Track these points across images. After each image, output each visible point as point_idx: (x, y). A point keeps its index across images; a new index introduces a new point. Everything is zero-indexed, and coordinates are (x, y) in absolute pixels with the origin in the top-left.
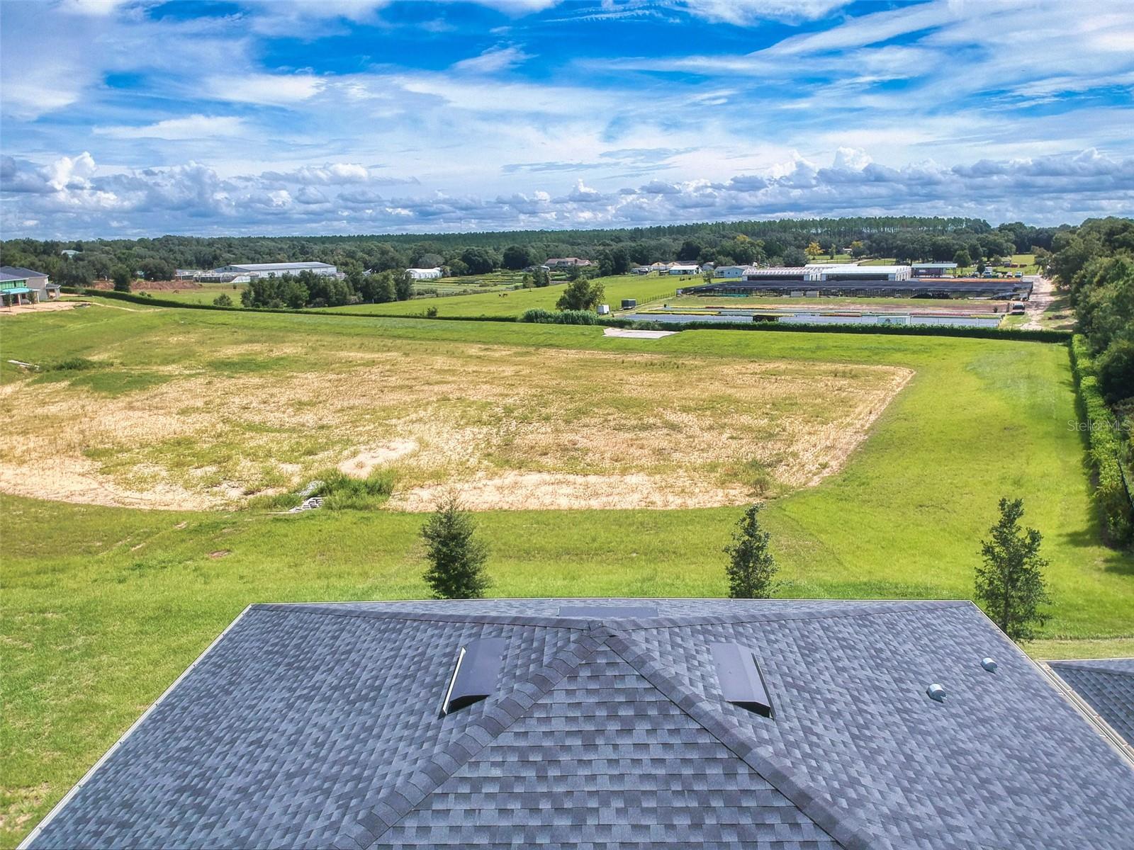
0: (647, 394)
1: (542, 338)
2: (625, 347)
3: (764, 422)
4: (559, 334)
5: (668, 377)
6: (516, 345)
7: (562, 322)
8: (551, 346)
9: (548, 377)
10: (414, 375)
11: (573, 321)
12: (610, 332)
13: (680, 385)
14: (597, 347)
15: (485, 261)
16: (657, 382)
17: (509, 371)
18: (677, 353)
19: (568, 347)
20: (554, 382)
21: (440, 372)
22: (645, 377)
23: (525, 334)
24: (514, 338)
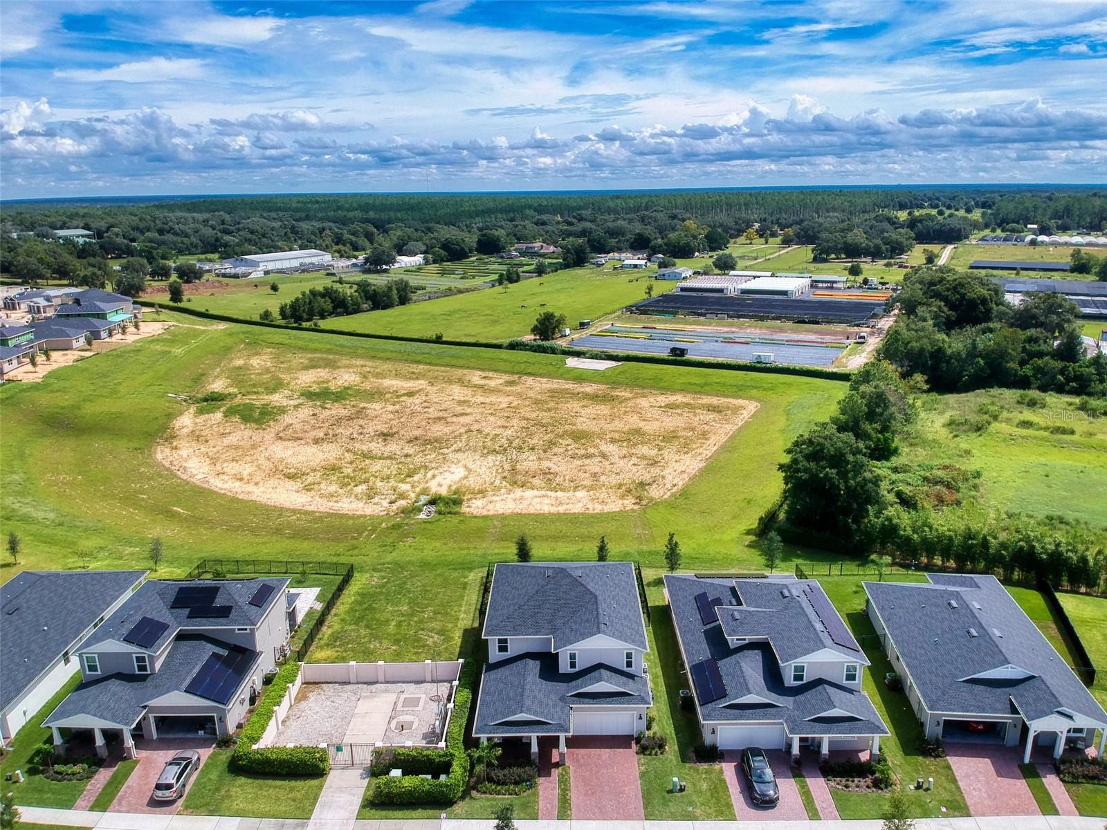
0: (592, 426)
1: (523, 366)
2: (580, 377)
3: (654, 452)
4: (534, 364)
5: (604, 409)
6: (506, 372)
7: (535, 351)
8: (529, 374)
9: (529, 409)
10: (444, 406)
11: (544, 350)
12: (572, 362)
13: (613, 417)
14: (561, 377)
15: (462, 249)
16: (598, 415)
17: (504, 401)
18: (615, 384)
19: (542, 375)
20: (534, 415)
21: (460, 403)
22: (592, 410)
23: (511, 362)
24: (501, 365)
